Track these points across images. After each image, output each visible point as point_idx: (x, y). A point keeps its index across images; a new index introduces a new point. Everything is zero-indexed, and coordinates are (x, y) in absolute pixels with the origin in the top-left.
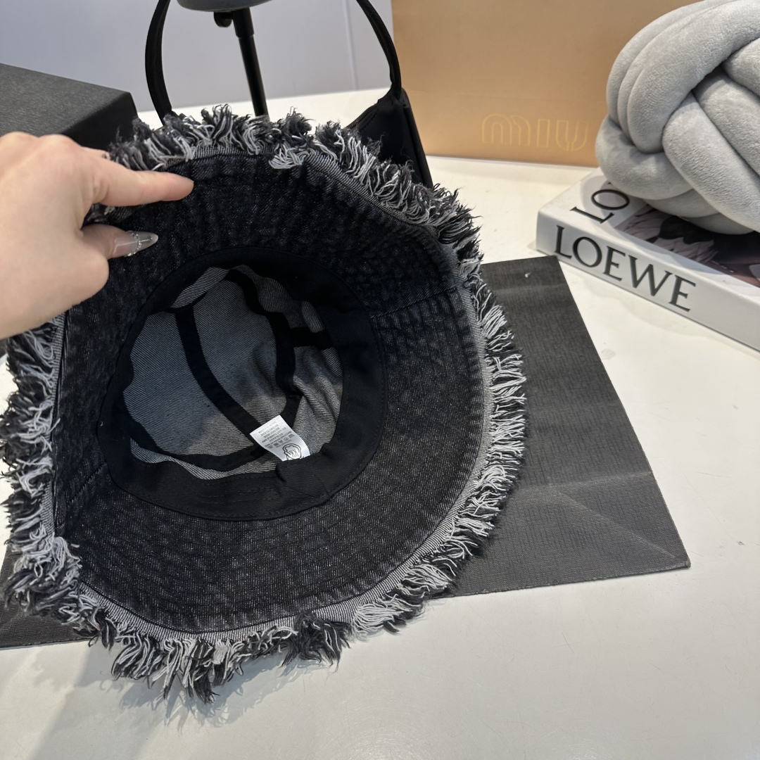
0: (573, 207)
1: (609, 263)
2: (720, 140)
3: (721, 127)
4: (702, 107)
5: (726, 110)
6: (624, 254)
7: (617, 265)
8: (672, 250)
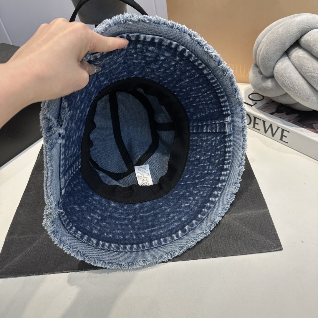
2: (296, 72)
3: (296, 67)
4: (289, 59)
5: (298, 60)
6: (260, 120)
7: (258, 124)
8: (280, 118)
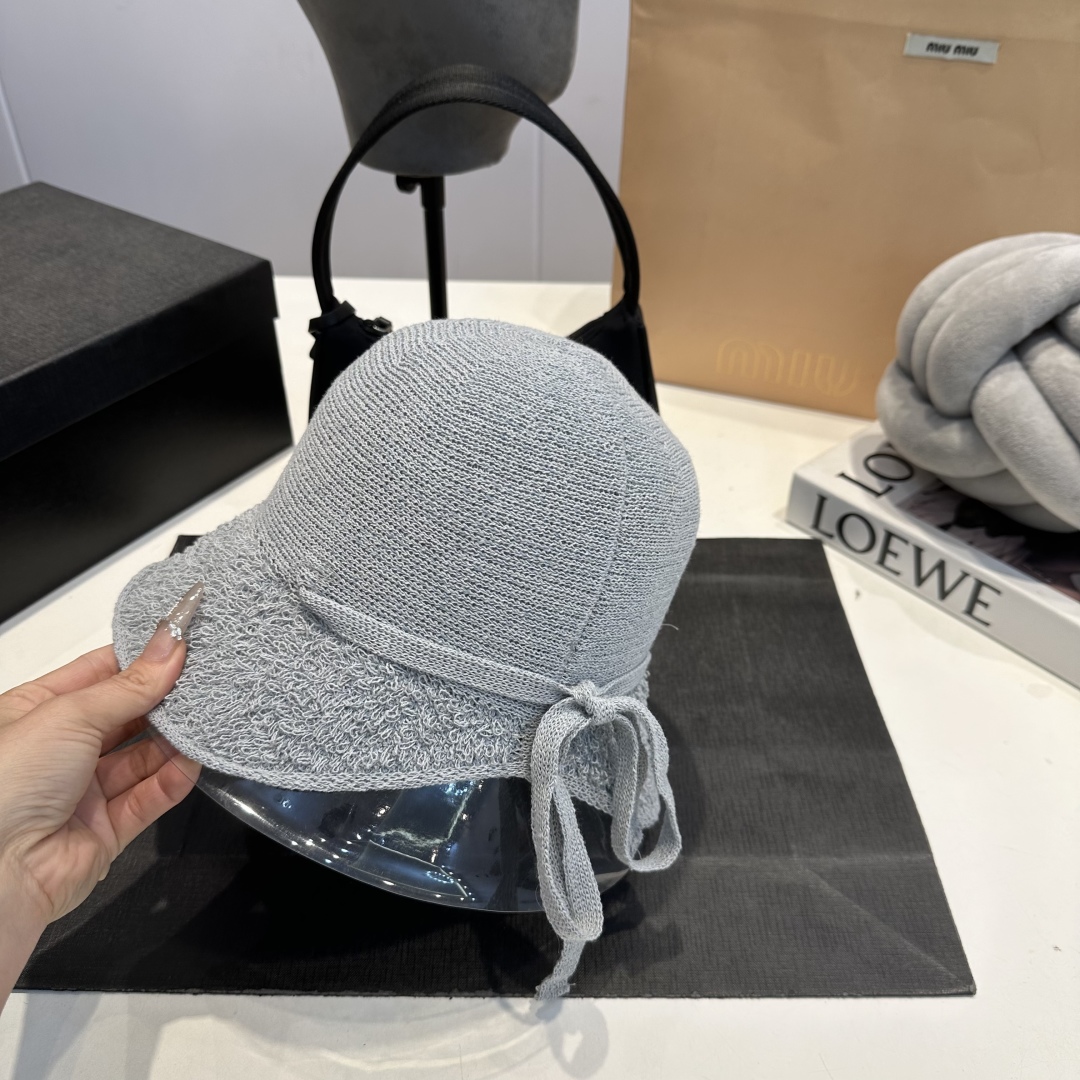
0: (839, 471)
1: (886, 551)
2: (1048, 413)
3: (1050, 398)
4: (1027, 368)
5: (1057, 377)
6: (906, 541)
7: (895, 555)
8: (971, 543)
